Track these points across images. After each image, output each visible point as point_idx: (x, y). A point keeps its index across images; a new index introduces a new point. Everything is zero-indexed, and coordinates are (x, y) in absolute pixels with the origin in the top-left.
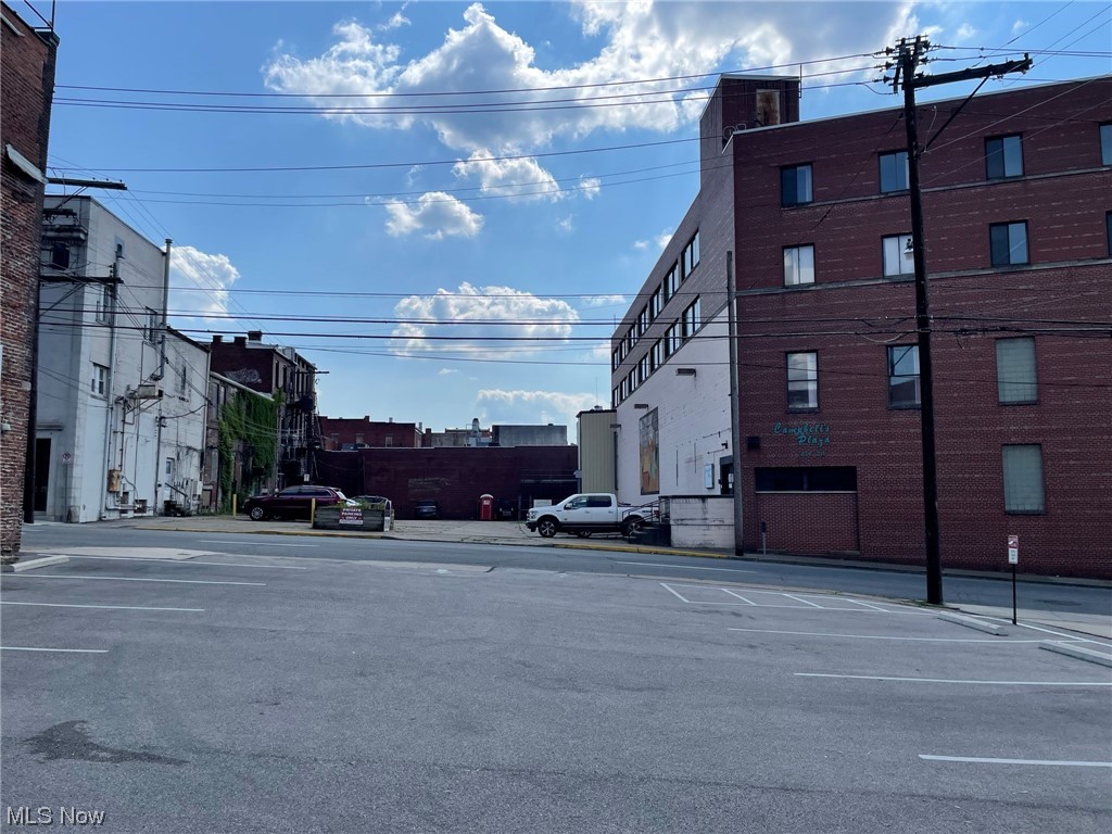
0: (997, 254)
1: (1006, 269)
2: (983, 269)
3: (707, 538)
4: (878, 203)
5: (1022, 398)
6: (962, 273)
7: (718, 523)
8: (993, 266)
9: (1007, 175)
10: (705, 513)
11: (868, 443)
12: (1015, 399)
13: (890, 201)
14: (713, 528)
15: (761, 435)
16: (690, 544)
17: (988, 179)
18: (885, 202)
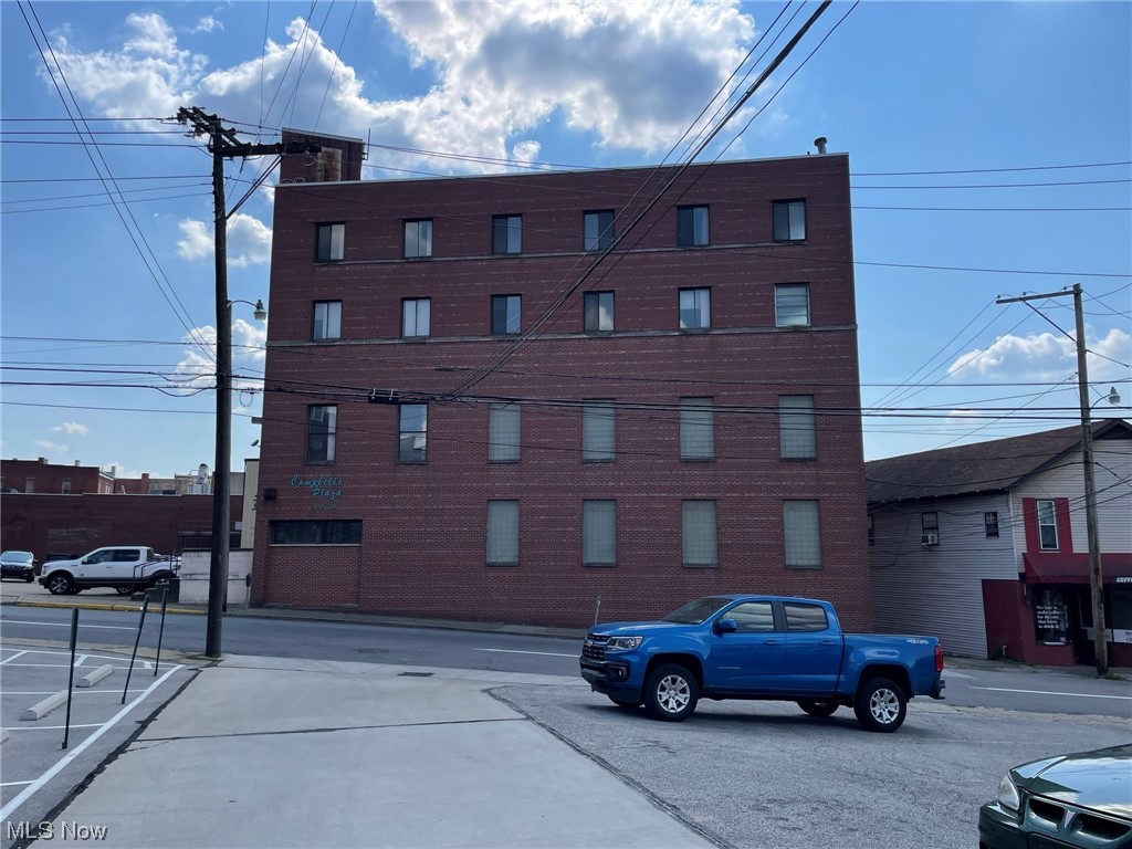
0: (496, 323)
1: (501, 337)
2: (483, 336)
4: (400, 266)
5: (507, 457)
6: (465, 339)
7: (232, 578)
8: (492, 333)
9: (509, 251)
11: (375, 496)
12: (502, 458)
13: (410, 266)
15: (279, 487)
16: (198, 600)
17: (493, 253)
18: (406, 266)
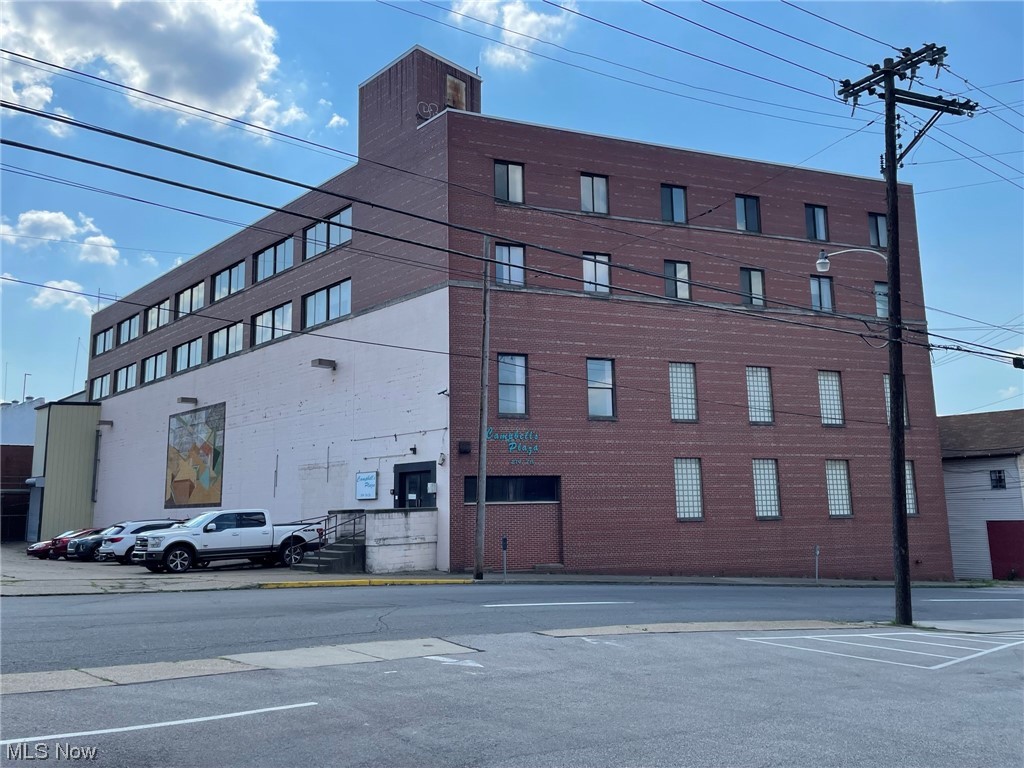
1: (676, 301)
2: (660, 299)
3: (407, 559)
5: (686, 417)
7: (419, 541)
8: (666, 297)
9: (675, 220)
10: (407, 529)
11: (571, 452)
12: (682, 417)
14: (414, 547)
15: (472, 440)
16: (390, 568)
17: (662, 220)
